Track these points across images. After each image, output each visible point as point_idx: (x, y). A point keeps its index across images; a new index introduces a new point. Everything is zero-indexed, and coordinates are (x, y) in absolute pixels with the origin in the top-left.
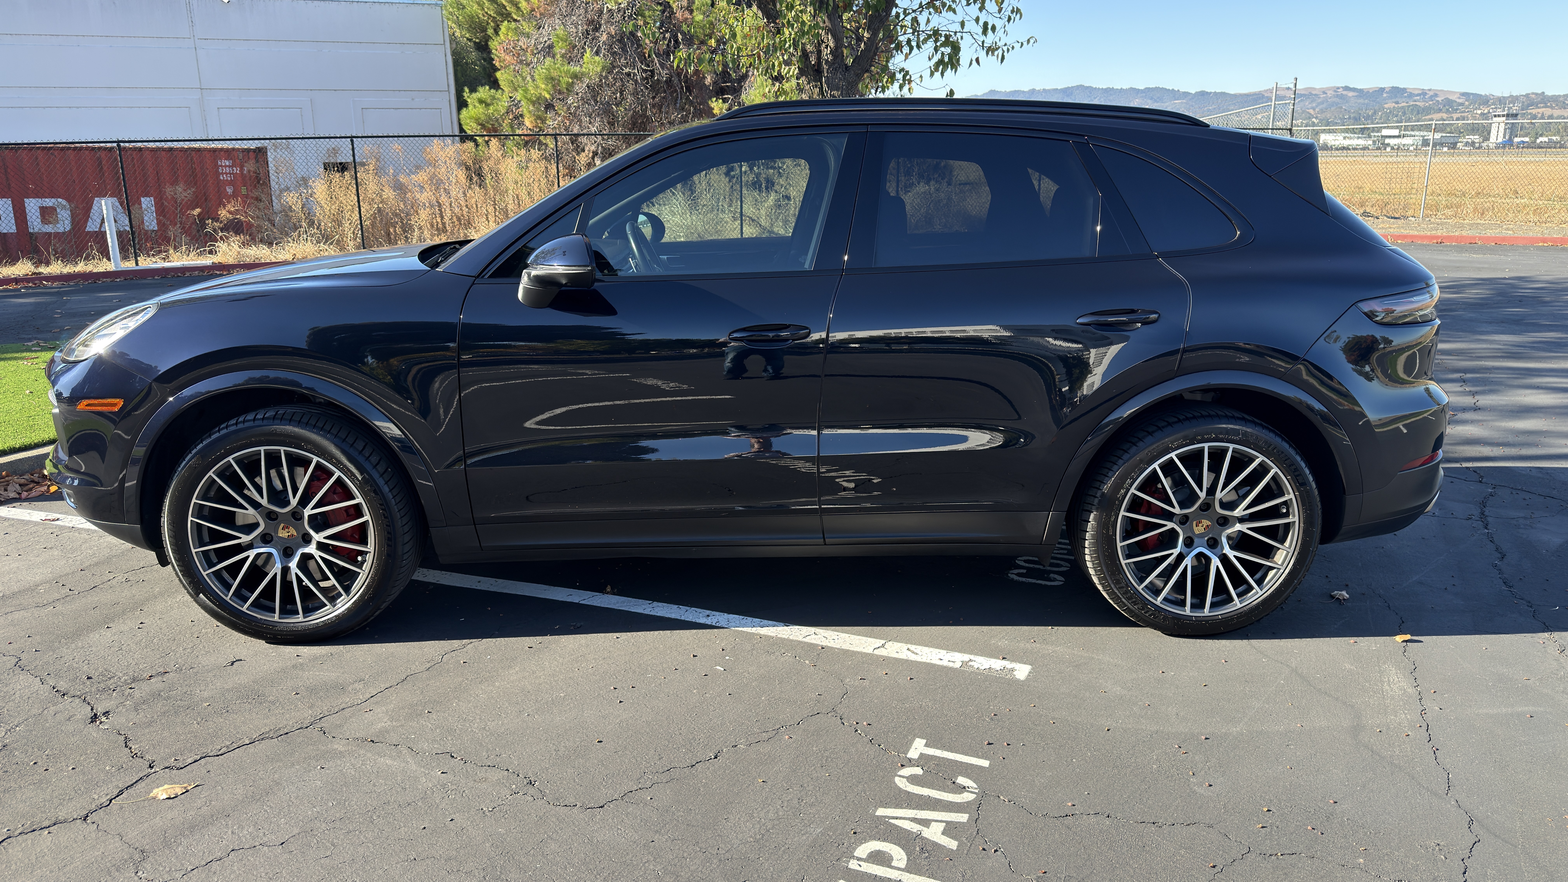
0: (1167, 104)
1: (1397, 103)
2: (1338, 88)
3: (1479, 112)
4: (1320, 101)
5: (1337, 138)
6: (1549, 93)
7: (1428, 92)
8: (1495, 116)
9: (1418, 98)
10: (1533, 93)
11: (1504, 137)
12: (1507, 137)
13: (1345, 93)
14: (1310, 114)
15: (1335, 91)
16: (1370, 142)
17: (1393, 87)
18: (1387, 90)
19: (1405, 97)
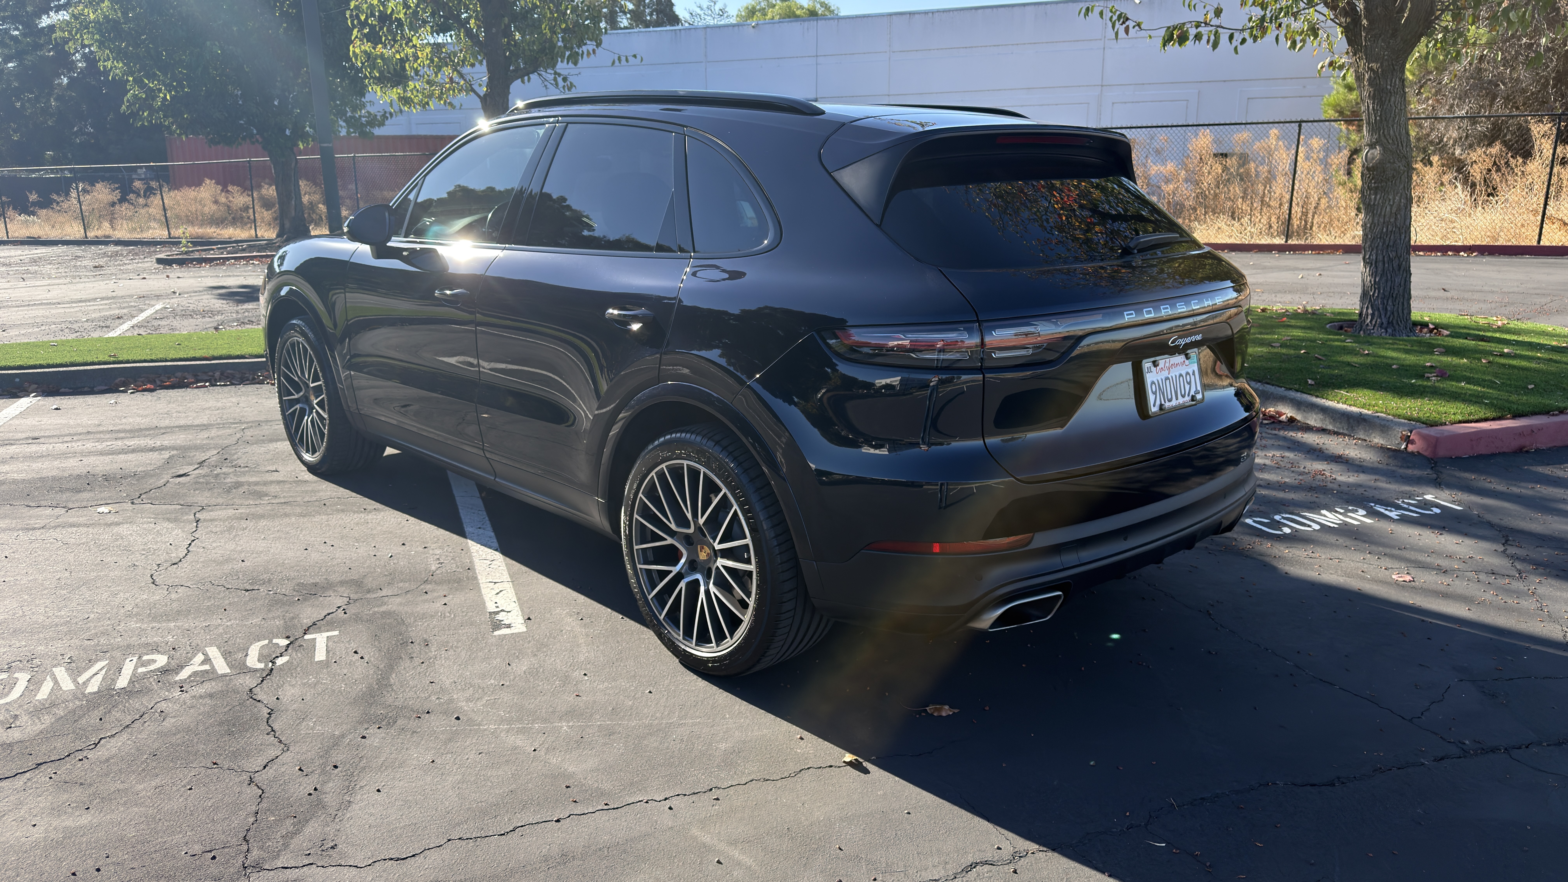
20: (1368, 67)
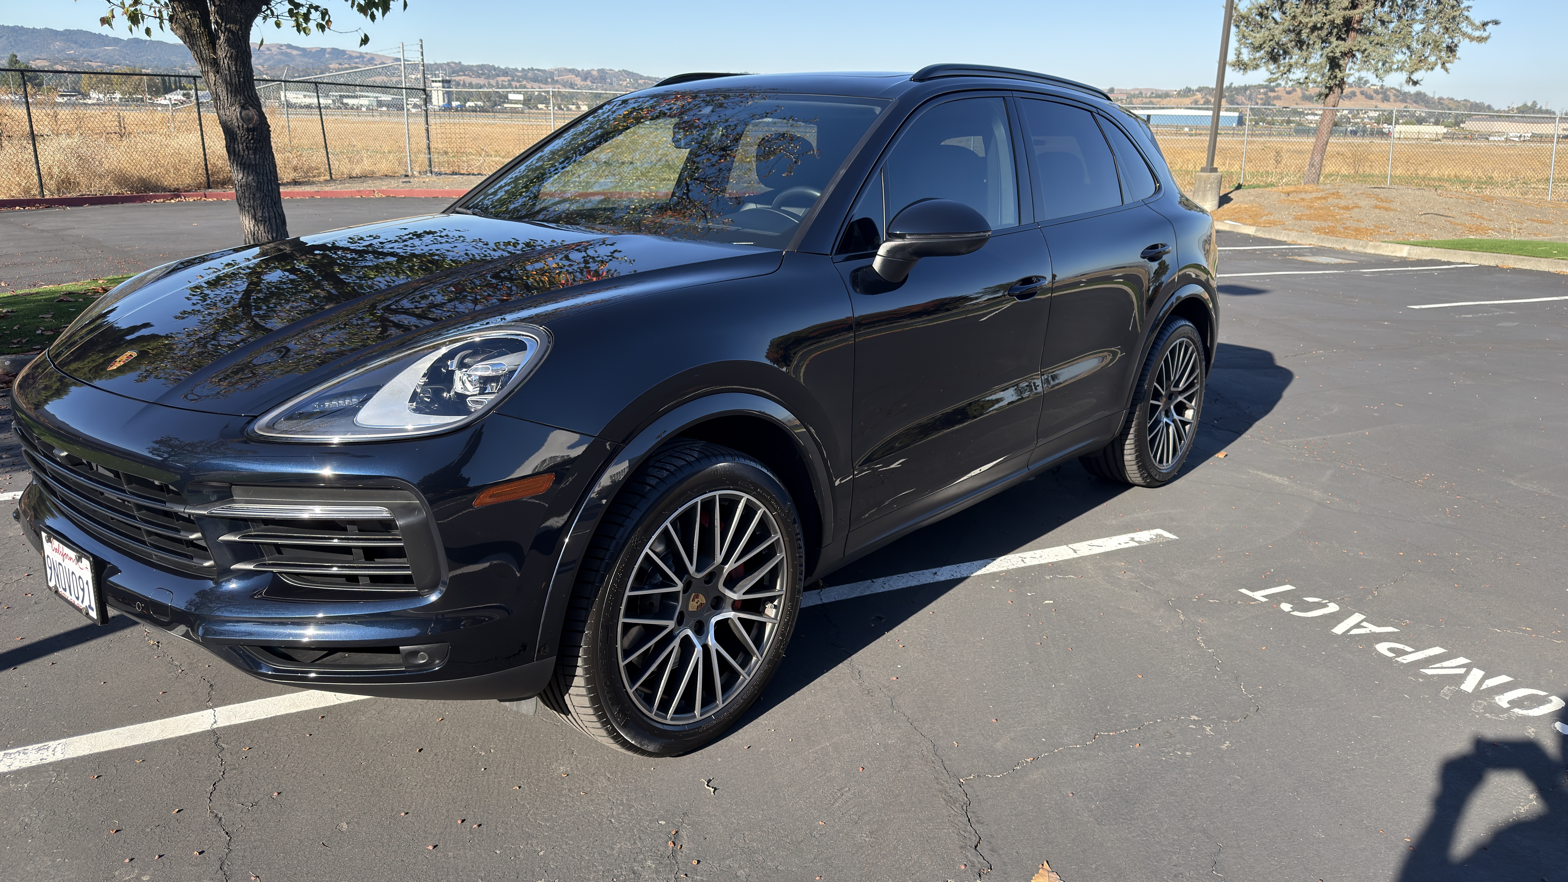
0: (97, 50)
1: (340, 64)
2: (281, 46)
3: (413, 77)
4: (266, 57)
5: (299, 96)
6: (465, 63)
7: (365, 55)
8: (433, 81)
9: (358, 60)
10: (452, 63)
11: (444, 101)
12: (446, 101)
13: (289, 51)
14: (260, 70)
15: (279, 48)
16: (330, 102)
17: (333, 49)
18: (328, 51)
19: (346, 59)
20: (225, 28)
